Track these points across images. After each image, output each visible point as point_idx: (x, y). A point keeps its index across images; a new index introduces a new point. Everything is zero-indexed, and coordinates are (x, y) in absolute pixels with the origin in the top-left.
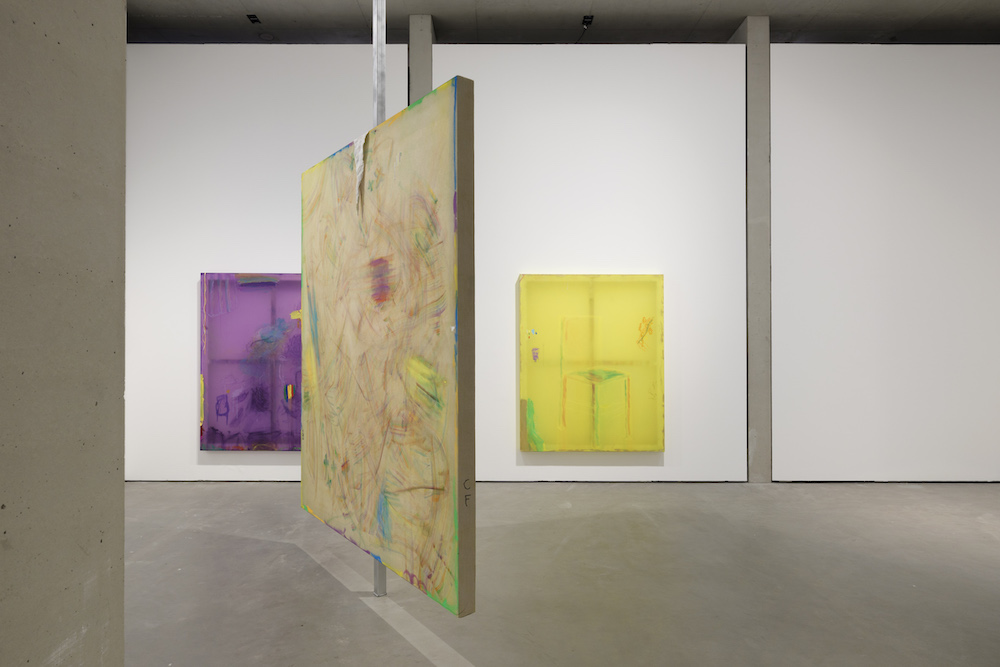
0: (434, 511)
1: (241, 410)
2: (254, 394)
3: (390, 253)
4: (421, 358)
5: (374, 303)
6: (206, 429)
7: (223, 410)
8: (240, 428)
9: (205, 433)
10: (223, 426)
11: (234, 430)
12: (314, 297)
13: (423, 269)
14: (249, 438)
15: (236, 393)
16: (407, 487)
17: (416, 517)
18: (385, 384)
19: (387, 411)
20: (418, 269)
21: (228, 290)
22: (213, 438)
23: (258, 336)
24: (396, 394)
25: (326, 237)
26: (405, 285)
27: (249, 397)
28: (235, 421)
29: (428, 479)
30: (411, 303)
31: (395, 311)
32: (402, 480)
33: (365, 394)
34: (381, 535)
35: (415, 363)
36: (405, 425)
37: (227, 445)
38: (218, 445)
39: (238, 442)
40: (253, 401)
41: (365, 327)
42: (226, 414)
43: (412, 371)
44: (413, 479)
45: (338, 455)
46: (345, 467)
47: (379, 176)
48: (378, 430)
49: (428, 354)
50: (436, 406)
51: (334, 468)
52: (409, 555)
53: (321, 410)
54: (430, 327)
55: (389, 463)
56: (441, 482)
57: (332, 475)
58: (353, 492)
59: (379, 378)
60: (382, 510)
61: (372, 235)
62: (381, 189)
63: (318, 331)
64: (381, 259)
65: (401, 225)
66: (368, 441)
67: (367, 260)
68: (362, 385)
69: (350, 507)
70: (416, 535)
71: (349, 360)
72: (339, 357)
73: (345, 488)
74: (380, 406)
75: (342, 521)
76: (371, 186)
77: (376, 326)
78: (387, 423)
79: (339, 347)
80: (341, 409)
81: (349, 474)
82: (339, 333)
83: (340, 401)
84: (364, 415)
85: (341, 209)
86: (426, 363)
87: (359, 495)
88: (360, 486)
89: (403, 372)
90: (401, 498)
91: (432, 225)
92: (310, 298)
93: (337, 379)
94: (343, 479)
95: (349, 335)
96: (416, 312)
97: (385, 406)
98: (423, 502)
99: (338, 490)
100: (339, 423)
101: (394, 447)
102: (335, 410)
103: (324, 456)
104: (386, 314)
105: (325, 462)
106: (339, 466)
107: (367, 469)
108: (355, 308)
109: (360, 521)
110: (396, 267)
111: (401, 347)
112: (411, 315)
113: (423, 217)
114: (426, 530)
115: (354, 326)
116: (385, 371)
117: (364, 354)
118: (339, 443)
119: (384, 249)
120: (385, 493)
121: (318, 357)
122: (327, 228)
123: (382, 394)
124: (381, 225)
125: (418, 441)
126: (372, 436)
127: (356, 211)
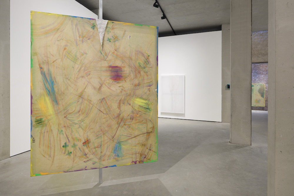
0: (147, 139)
3: (123, 65)
4: (141, 98)
5: (111, 81)
12: (50, 74)
13: (142, 73)
16: (133, 136)
17: (138, 144)
18: (119, 107)
19: (121, 116)
20: (139, 72)
24: (127, 110)
25: (65, 49)
26: (132, 76)
29: (145, 131)
30: (136, 82)
31: (127, 85)
32: (130, 135)
33: (105, 112)
34: (116, 157)
35: (138, 100)
36: (132, 119)
41: (104, 89)
43: (136, 102)
44: (136, 133)
45: (79, 140)
46: (86, 143)
47: (116, 39)
48: (114, 123)
49: (144, 97)
50: (148, 110)
51: (74, 146)
52: (134, 156)
53: (59, 124)
54: (145, 89)
55: (122, 132)
56: (150, 130)
57: (71, 149)
58: (94, 150)
59: (115, 106)
60: (117, 149)
61: (110, 57)
62: (117, 43)
63: (56, 89)
64: (117, 67)
65: (131, 58)
66: (106, 129)
67: (107, 65)
68: (102, 109)
69: (91, 156)
70: (139, 149)
71: (90, 101)
72: (81, 100)
73: (87, 151)
74: (116, 115)
75: (83, 165)
76: (109, 40)
77: (113, 88)
78: (121, 120)
79: (81, 96)
80: (82, 121)
81: (90, 145)
82: (80, 91)
83: (81, 117)
84: (104, 120)
85: (83, 41)
86: (144, 99)
87: (99, 150)
88: (100, 146)
89: (131, 103)
90: (130, 141)
91: (147, 61)
92: (43, 74)
93: (78, 109)
94: (85, 147)
95: (90, 91)
96: (139, 85)
97: (119, 115)
98: (142, 139)
99: (79, 154)
100: (80, 127)
101: (126, 127)
102: (76, 122)
103: (63, 144)
104: (120, 85)
105: (65, 146)
106: (80, 144)
107: (106, 138)
108: (95, 82)
109: (100, 159)
110: (127, 70)
111: (130, 95)
112: (136, 85)
113: (143, 58)
114: (144, 145)
115: (95, 88)
116: (120, 103)
117: (104, 98)
118: (81, 135)
119: (118, 63)
120: (119, 143)
121: (55, 101)
122: (66, 45)
123: (118, 111)
124: (117, 55)
125: (138, 122)
126: (109, 126)
127: (98, 47)
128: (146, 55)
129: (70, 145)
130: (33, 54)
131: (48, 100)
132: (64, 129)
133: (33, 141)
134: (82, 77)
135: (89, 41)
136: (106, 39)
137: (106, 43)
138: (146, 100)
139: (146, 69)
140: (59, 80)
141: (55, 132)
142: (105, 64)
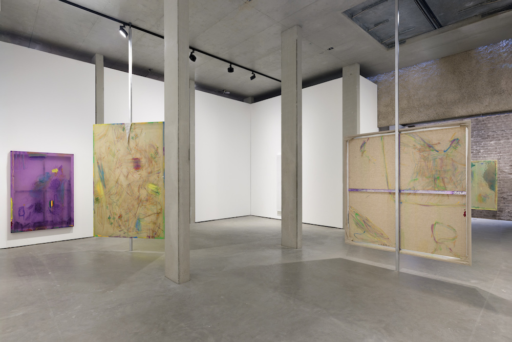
0: (157, 219)
1: (30, 213)
2: (36, 205)
3: (140, 157)
4: (153, 184)
5: (134, 170)
6: (13, 223)
7: (22, 213)
8: (30, 221)
9: (13, 225)
10: (22, 221)
11: (27, 222)
12: (102, 166)
13: (153, 162)
14: (34, 225)
15: (28, 205)
16: (148, 215)
17: (151, 222)
18: (139, 191)
19: (140, 198)
20: (151, 162)
21: (24, 159)
22: (16, 227)
23: (38, 180)
24: (143, 194)
25: (109, 148)
26: (147, 165)
27: (34, 207)
28: (28, 218)
29: (155, 211)
30: (149, 170)
31: (143, 172)
32: (146, 214)
33: (130, 195)
34: (137, 231)
35: (151, 185)
36: (147, 200)
37: (24, 229)
38: (19, 230)
39: (29, 227)
40: (36, 209)
41: (130, 176)
42: (23, 215)
43: (149, 187)
44: (150, 213)
45: (116, 214)
46: (120, 217)
47: (136, 136)
48: (135, 203)
49: (155, 183)
50: (158, 194)
51: (114, 218)
52: (148, 232)
53: (106, 202)
54: (155, 176)
55: (141, 211)
56: (159, 211)
57: (112, 221)
58: (124, 223)
59: (136, 190)
60: (137, 224)
61: (133, 151)
62: (137, 140)
63: (105, 177)
64: (137, 159)
65: (146, 151)
66: (131, 207)
67: (131, 158)
68: (129, 192)
69: (123, 228)
70: (151, 226)
71: (122, 186)
72: (117, 185)
73: (120, 223)
74: (137, 197)
75: (118, 233)
76: (132, 138)
77: (135, 176)
78: (140, 201)
79: (117, 182)
80: (118, 200)
81: (122, 218)
82: (117, 178)
83: (117, 198)
84: (130, 201)
85: (118, 141)
86: (154, 185)
87: (127, 223)
88: (128, 221)
89: (146, 187)
90: (146, 219)
91: (157, 153)
92: (99, 166)
93: (116, 192)
94: (120, 220)
95: (122, 179)
96: (151, 173)
97: (139, 197)
98: (153, 218)
99: (116, 225)
100: (117, 205)
101: (143, 207)
102: (115, 201)
103: (108, 217)
104: (139, 173)
105: (109, 218)
106: (117, 217)
107: (131, 215)
108: (125, 171)
109: (128, 230)
110: (143, 161)
111: (145, 181)
112: (149, 173)
113: (154, 150)
114: (155, 223)
115: (124, 176)
116: (139, 187)
117: (130, 184)
118: (117, 211)
119: (138, 156)
120: (139, 219)
121: (104, 186)
122: (110, 145)
123: (138, 194)
124: (137, 149)
125: (151, 204)
126: (133, 206)
127: (126, 144)
128: (156, 147)
129: (112, 217)
130: (94, 154)
131: (101, 184)
132: (108, 206)
133: (95, 212)
134: (118, 168)
135: (121, 141)
136: (130, 137)
137: (131, 140)
138: (156, 185)
139: (156, 159)
140: (106, 170)
141: (104, 207)
142: (130, 157)
